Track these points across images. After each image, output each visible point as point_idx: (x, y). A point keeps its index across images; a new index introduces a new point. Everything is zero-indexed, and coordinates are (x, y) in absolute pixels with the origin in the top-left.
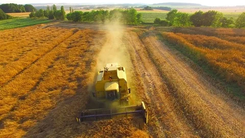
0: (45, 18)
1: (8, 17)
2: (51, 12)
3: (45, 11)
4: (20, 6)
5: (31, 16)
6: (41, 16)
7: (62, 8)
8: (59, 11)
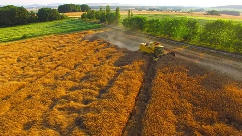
0: (96, 20)
1: (62, 18)
2: (104, 14)
3: (97, 13)
4: (77, 6)
5: (83, 16)
6: (93, 17)
7: (117, 10)
8: (113, 13)
